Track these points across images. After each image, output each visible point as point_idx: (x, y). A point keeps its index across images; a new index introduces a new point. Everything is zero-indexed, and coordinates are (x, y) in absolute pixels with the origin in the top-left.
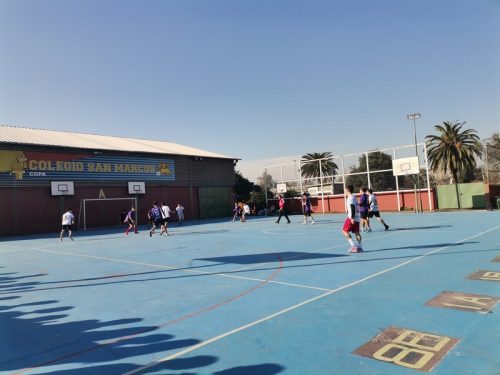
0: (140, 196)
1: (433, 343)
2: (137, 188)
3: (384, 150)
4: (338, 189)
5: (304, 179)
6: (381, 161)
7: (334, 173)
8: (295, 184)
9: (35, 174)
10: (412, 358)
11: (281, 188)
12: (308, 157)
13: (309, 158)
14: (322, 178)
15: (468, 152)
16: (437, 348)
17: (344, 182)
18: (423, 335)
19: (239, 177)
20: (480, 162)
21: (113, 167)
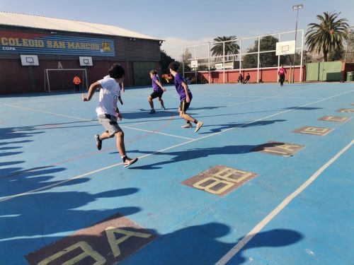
0: (88, 68)
2: (86, 61)
3: (274, 35)
4: (236, 65)
5: (214, 57)
6: (270, 43)
7: (237, 52)
9: (7, 48)
11: (194, 64)
12: (219, 39)
13: (219, 41)
15: (339, 37)
17: (240, 60)
19: (163, 55)
21: (66, 45)
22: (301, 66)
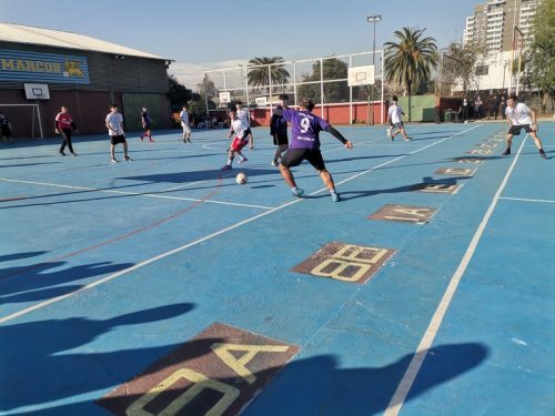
1: (371, 255)
2: (38, 92)
3: (340, 57)
5: (251, 88)
6: (336, 69)
7: (285, 81)
8: (241, 93)
10: (350, 271)
11: (225, 97)
12: (257, 61)
13: (257, 64)
14: (271, 86)
15: (425, 63)
16: (374, 260)
17: (295, 92)
18: (362, 249)
19: (173, 83)
20: (435, 74)
22: (382, 101)
